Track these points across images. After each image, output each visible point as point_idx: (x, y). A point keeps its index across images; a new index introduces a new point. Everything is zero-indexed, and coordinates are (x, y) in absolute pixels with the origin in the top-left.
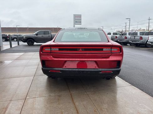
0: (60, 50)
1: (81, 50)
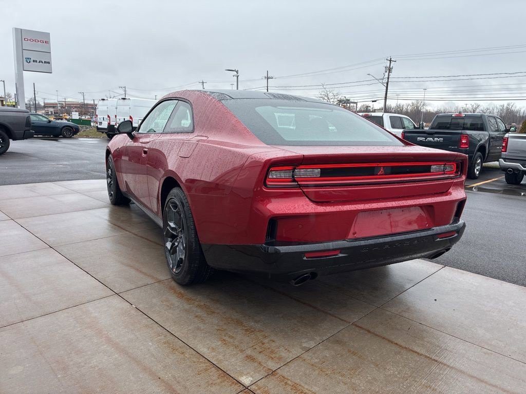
0: (324, 173)
1: (382, 171)
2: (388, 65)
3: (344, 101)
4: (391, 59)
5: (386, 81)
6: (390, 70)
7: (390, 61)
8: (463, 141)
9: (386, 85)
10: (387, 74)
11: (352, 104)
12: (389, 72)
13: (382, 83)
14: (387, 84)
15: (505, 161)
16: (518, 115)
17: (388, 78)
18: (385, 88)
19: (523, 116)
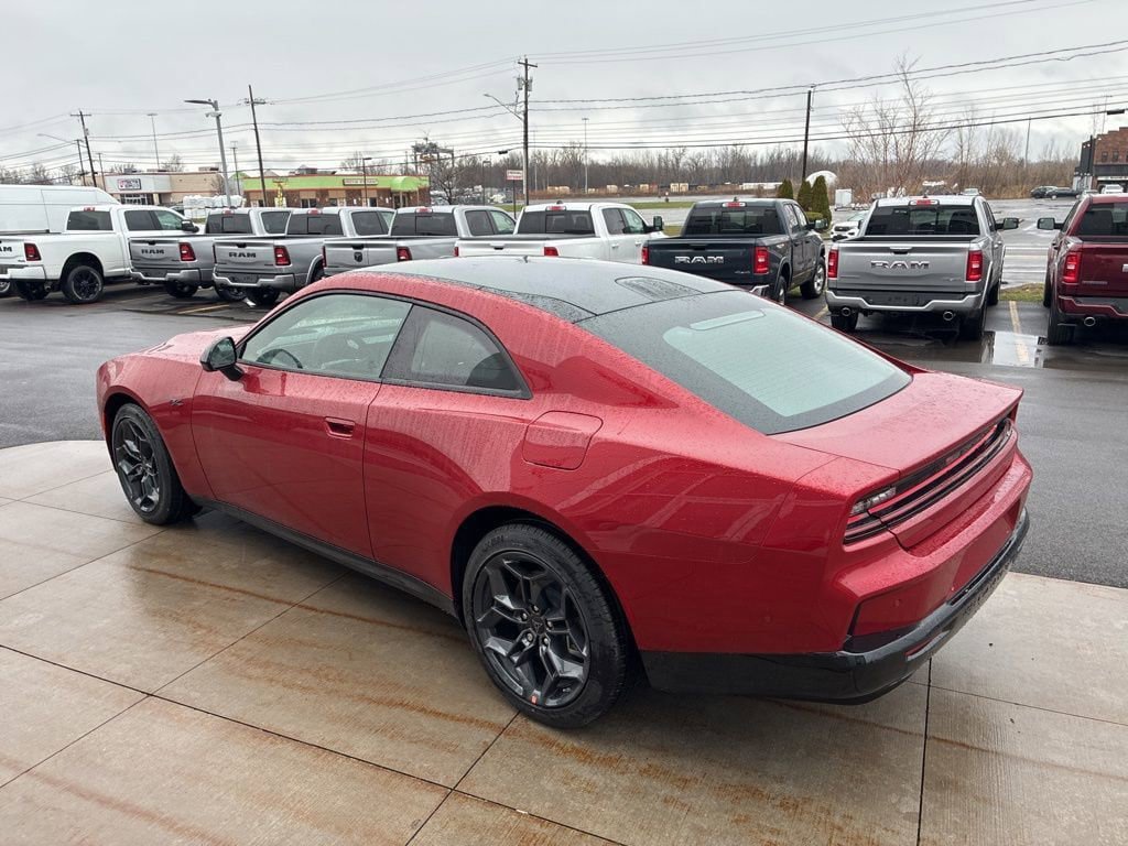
2: (523, 75)
3: (424, 147)
4: (526, 60)
5: (523, 108)
6: (527, 84)
7: (526, 65)
8: (760, 260)
9: (523, 117)
10: (522, 93)
11: (442, 155)
12: (526, 90)
13: (516, 113)
14: (526, 115)
15: (836, 294)
16: (752, 165)
17: (526, 102)
18: (523, 124)
19: (761, 167)
